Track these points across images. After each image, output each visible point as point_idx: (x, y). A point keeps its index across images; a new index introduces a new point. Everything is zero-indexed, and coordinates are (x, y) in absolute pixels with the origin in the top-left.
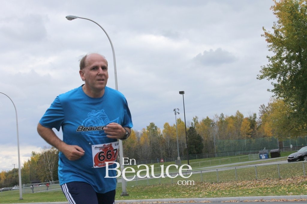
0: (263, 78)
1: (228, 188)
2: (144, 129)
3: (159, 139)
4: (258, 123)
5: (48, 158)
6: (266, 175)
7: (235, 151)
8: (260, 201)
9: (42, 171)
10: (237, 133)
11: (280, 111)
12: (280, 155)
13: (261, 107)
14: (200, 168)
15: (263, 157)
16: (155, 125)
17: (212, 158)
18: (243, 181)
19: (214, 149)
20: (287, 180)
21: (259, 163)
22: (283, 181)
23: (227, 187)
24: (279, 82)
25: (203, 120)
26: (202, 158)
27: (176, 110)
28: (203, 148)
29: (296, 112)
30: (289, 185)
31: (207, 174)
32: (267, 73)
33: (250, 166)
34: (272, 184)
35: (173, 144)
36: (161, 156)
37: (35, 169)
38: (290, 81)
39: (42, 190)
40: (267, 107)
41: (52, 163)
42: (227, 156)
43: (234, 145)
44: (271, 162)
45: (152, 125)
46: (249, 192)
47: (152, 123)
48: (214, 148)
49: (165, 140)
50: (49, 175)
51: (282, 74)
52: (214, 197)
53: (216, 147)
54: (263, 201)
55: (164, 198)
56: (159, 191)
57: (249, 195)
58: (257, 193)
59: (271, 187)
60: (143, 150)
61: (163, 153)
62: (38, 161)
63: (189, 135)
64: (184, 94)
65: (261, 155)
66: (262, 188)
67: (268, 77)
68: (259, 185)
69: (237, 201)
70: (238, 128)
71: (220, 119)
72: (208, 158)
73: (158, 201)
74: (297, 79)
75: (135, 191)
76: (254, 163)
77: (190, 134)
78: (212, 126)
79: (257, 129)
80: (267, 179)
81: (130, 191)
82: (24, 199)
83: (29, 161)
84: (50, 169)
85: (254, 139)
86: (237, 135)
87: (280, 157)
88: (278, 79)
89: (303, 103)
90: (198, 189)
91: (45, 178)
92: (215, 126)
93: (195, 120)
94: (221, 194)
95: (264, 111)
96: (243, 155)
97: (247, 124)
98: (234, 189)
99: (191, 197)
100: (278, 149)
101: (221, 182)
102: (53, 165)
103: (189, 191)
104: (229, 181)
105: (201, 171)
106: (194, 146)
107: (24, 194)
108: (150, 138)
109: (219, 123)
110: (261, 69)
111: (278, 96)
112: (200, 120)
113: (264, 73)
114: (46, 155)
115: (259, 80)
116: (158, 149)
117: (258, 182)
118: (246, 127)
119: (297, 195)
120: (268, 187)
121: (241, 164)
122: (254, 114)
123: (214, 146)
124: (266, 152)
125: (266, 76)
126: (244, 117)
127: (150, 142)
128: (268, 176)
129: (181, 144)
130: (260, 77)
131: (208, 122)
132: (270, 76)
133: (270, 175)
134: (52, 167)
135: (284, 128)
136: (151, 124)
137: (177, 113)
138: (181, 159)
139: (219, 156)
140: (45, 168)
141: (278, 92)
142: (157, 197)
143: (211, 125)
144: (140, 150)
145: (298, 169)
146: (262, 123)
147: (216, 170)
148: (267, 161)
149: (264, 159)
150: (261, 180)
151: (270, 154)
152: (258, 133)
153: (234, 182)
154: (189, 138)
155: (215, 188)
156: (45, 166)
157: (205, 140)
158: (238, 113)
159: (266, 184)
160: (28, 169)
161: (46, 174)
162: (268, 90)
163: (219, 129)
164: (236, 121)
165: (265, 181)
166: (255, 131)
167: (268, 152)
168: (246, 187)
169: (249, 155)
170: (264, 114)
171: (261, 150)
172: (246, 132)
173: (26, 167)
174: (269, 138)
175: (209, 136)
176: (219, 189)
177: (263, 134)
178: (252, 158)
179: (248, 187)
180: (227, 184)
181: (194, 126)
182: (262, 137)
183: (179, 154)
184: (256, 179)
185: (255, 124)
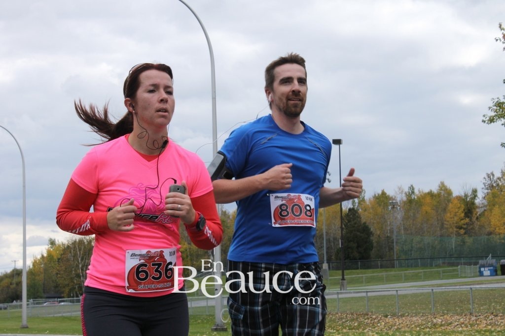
0: (493, 122)
1: (416, 327)
4: (480, 208)
5: (78, 253)
6: (489, 306)
7: (432, 258)
9: (65, 277)
10: (438, 224)
13: (487, 178)
14: (364, 288)
15: (487, 272)
17: (387, 269)
18: (445, 316)
21: (478, 284)
23: (413, 326)
25: (375, 195)
26: (369, 267)
28: (372, 250)
31: (377, 299)
32: (502, 111)
33: (461, 287)
34: (500, 324)
37: (54, 273)
39: (64, 312)
40: (499, 178)
41: (85, 262)
42: (416, 266)
43: (432, 247)
44: (501, 283)
48: (394, 250)
50: (80, 284)
53: (396, 248)
59: (499, 329)
62: (59, 257)
63: (347, 224)
64: (341, 145)
65: (482, 269)
66: (481, 330)
68: (475, 326)
70: (441, 214)
71: (407, 195)
72: (381, 268)
76: (465, 282)
77: (349, 221)
78: (392, 208)
79: (477, 218)
80: (492, 313)
82: (29, 327)
83: (43, 256)
84: (82, 273)
85: (470, 236)
86: (438, 229)
90: (359, 325)
91: (71, 290)
92: (397, 208)
95: (492, 186)
97: (459, 208)
98: (428, 330)
101: (402, 316)
103: (342, 329)
104: (419, 313)
105: (367, 292)
106: (355, 245)
107: (30, 318)
109: (405, 203)
110: (491, 105)
113: (497, 112)
114: (75, 247)
115: (485, 124)
117: (473, 318)
118: (457, 214)
120: (493, 329)
121: (444, 284)
122: (473, 190)
123: (393, 246)
124: (492, 264)
125: (500, 117)
126: (454, 195)
128: (494, 308)
129: (332, 239)
130: (488, 118)
131: (383, 201)
133: (498, 308)
134: (85, 269)
138: (329, 268)
139: (401, 266)
140: (71, 271)
143: (390, 207)
146: (488, 207)
147: (394, 293)
148: (493, 280)
149: (489, 276)
150: (480, 316)
151: (500, 268)
152: (478, 227)
153: (427, 316)
154: (346, 229)
155: (392, 326)
156: (73, 267)
157: (376, 235)
158: (443, 187)
159: (488, 323)
160: (40, 272)
161: (74, 283)
162: (502, 145)
163: (405, 215)
164: (438, 202)
165: (488, 318)
166: (472, 222)
167: (494, 264)
168: (450, 328)
169: (459, 267)
170: (492, 191)
171: (483, 260)
172: (456, 223)
173: (37, 267)
174: (500, 237)
175: (384, 227)
176: (398, 328)
177: (488, 230)
178: (465, 272)
179: (454, 327)
180: (415, 319)
181: (357, 207)
182: (487, 235)
183: (325, 258)
184: (471, 314)
185: (474, 209)
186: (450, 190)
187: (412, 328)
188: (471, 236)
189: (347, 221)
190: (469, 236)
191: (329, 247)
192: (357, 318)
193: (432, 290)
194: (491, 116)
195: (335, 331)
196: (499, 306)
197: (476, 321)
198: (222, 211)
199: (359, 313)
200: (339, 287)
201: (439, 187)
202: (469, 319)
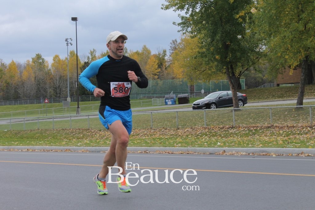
0: (168, 9)
2: (28, 61)
3: (46, 74)
4: (168, 62)
6: (164, 123)
7: (137, 94)
8: (144, 152)
11: (192, 49)
12: (189, 101)
13: (172, 43)
15: (170, 102)
16: (43, 57)
18: (136, 130)
20: (186, 130)
21: (162, 110)
22: (181, 131)
24: (186, 14)
25: (102, 54)
26: (97, 100)
27: (68, 40)
29: (204, 52)
30: (187, 136)
31: (97, 120)
32: (174, 2)
34: (168, 134)
35: (64, 81)
36: (48, 96)
38: (200, 15)
40: (180, 44)
44: (176, 109)
45: (39, 57)
46: (135, 142)
47: (39, 54)
49: (53, 76)
51: (191, 5)
52: (94, 147)
54: (147, 153)
55: (36, 145)
56: (36, 137)
58: (143, 144)
59: (166, 137)
60: (25, 87)
61: (50, 92)
64: (77, 21)
65: (167, 101)
66: (156, 138)
67: (175, 8)
68: (153, 135)
70: (143, 66)
73: (29, 149)
74: (208, 12)
75: (8, 136)
76: (156, 109)
79: (166, 68)
80: (164, 128)
81: (2, 136)
87: (189, 103)
88: (185, 10)
89: (213, 40)
90: (83, 136)
93: (92, 53)
94: (103, 143)
95: (176, 48)
96: (146, 99)
97: (155, 62)
99: (68, 145)
100: (187, 94)
103: (73, 139)
105: (89, 115)
108: (35, 73)
111: (184, 32)
112: (98, 55)
113: (170, 3)
115: (163, 10)
116: (45, 87)
117: (152, 131)
118: (153, 66)
119: (185, 147)
120: (163, 137)
121: (142, 110)
122: (164, 51)
124: (173, 97)
125: (172, 6)
126: (151, 54)
127: (35, 77)
128: (166, 124)
129: (74, 82)
130: (165, 6)
132: (177, 6)
135: (195, 69)
136: (37, 55)
137: (69, 44)
138: (71, 100)
141: (185, 26)
142: (28, 145)
144: (22, 86)
145: (201, 118)
146: (173, 62)
149: (171, 105)
150: (156, 129)
151: (178, 100)
152: (166, 74)
155: (103, 136)
158: (145, 48)
159: (161, 133)
162: (173, 23)
164: (142, 58)
165: (161, 131)
166: (163, 71)
167: (175, 98)
168: (138, 137)
169: (153, 99)
170: (176, 52)
171: (168, 95)
172: (153, 72)
174: (179, 80)
176: (107, 137)
177: (172, 76)
178: (156, 103)
179: (141, 137)
181: (91, 61)
182: (171, 79)
183: (69, 94)
184: (151, 128)
185: (164, 63)
186: (150, 51)
190: (161, 80)
191: (72, 87)
192: (82, 132)
194: (167, 5)
195: (68, 140)
196: (169, 123)
197: (154, 132)
198: (2, 63)
199: (83, 129)
200: (76, 112)
201: (143, 49)
202: (150, 131)
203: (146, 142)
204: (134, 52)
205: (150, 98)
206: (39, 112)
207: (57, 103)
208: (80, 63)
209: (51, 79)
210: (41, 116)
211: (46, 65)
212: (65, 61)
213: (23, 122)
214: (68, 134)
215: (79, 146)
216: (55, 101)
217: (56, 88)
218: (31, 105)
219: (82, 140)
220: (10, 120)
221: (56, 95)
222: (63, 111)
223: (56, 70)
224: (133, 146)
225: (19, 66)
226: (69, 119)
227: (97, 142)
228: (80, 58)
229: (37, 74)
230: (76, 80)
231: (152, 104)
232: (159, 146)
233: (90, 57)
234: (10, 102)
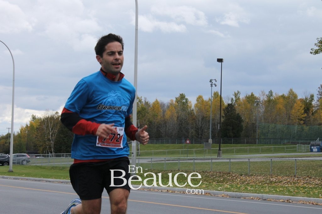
0: (318, 54)
1: (259, 183)
2: (172, 101)
3: (188, 114)
4: (315, 107)
5: (50, 125)
6: (308, 171)
7: (281, 139)
8: (286, 201)
9: (41, 140)
10: (286, 116)
13: (320, 87)
14: (235, 155)
15: (315, 149)
16: (186, 97)
17: (251, 145)
18: (278, 177)
19: (256, 133)
21: (307, 157)
23: (258, 182)
25: (247, 96)
26: (239, 143)
27: (213, 81)
28: (242, 132)
31: (238, 164)
34: (312, 183)
36: (189, 137)
37: (34, 137)
39: (37, 163)
41: (54, 131)
42: (270, 144)
45: (182, 96)
46: (278, 190)
47: (183, 94)
49: (196, 116)
50: (50, 145)
52: (234, 192)
53: (258, 131)
54: (290, 202)
57: (277, 192)
58: (286, 192)
59: (311, 186)
60: (167, 126)
61: (192, 133)
62: (38, 127)
64: (222, 63)
65: (312, 147)
66: (300, 186)
68: (296, 184)
69: (259, 199)
70: (289, 110)
71: (267, 97)
72: (246, 144)
73: (169, 190)
76: (301, 155)
77: (228, 112)
78: (256, 105)
79: (313, 114)
80: (308, 176)
82: (14, 171)
83: (27, 125)
84: (51, 138)
86: (287, 120)
90: (224, 180)
91: (44, 149)
92: (260, 105)
93: (236, 95)
94: (244, 188)
96: (290, 145)
97: (301, 107)
98: (266, 185)
101: (251, 175)
102: (55, 133)
103: (213, 182)
104: (263, 174)
105: (230, 159)
106: (231, 128)
108: (177, 112)
109: (265, 101)
110: (317, 42)
112: (242, 97)
113: (320, 47)
114: (48, 121)
115: (312, 55)
116: (187, 127)
117: (296, 179)
118: (299, 110)
120: (307, 186)
121: (286, 156)
122: (311, 96)
123: (256, 130)
124: (319, 144)
126: (298, 98)
127: (178, 117)
128: (310, 173)
129: (216, 123)
130: (314, 51)
131: (251, 100)
134: (53, 136)
136: (181, 95)
137: (214, 85)
138: (213, 142)
139: (261, 143)
140: (45, 136)
143: (255, 104)
144: (164, 126)
146: (320, 107)
147: (247, 160)
148: (318, 155)
149: (316, 152)
150: (300, 177)
152: (312, 119)
153: (267, 176)
154: (226, 117)
155: (244, 182)
156: (46, 134)
157: (246, 122)
159: (305, 182)
160: (25, 136)
161: (46, 144)
163: (265, 109)
164: (288, 102)
165: (305, 179)
166: (309, 116)
168: (280, 184)
169: (297, 145)
171: (313, 141)
172: (298, 117)
173: (23, 133)
175: (251, 117)
176: (248, 183)
177: (319, 122)
178: (301, 149)
179: (283, 184)
180: (260, 178)
181: (235, 103)
182: (318, 125)
183: (210, 136)
184: (295, 176)
185: (311, 107)
186: (296, 95)
187: (257, 183)
188: (308, 125)
189: (226, 112)
190: (306, 125)
191: (214, 129)
192: (223, 176)
193: (271, 159)
194: (316, 50)
195: (208, 183)
196: (314, 172)
197: (298, 180)
198: (145, 102)
199: (224, 172)
200: (217, 155)
201: (289, 92)
202: (293, 179)
203: (289, 191)
204: (280, 96)
205: (295, 144)
206: (180, 153)
207: (199, 144)
208: (224, 104)
209: (194, 119)
210: (182, 157)
211: (189, 105)
212: (208, 102)
213: (164, 162)
214: (208, 177)
215: (219, 190)
216: (196, 142)
217: (198, 129)
218: (172, 145)
219: (222, 183)
220: (152, 160)
221: (197, 136)
222: (204, 153)
223: (199, 111)
224: (275, 194)
225: (162, 105)
226: (210, 161)
227: (237, 187)
228: (223, 99)
229: (180, 114)
230: (219, 121)
231: (296, 150)
232: (302, 195)
233: (234, 99)
234: (151, 140)
